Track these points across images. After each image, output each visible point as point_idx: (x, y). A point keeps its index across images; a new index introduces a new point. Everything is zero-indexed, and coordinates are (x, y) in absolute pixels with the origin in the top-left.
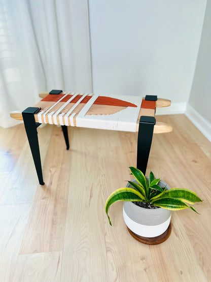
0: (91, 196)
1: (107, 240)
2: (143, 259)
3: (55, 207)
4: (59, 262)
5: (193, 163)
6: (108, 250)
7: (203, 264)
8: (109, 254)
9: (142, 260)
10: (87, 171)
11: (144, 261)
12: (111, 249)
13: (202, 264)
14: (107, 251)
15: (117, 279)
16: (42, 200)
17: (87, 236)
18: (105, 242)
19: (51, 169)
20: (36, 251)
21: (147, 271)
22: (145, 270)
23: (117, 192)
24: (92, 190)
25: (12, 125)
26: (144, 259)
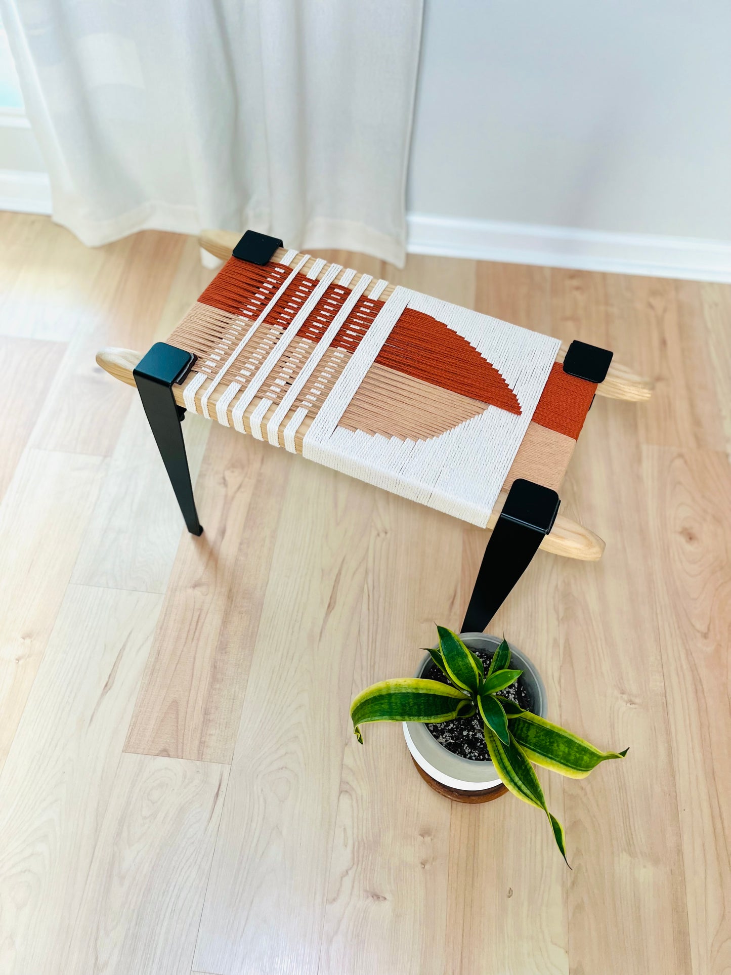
0: (331, 607)
1: (349, 761)
2: (425, 832)
3: (225, 622)
4: (217, 794)
5: (682, 540)
6: (345, 789)
7: (573, 883)
8: (345, 801)
9: (422, 835)
10: (336, 506)
11: (428, 839)
12: (353, 789)
13: (569, 884)
14: (341, 792)
15: (350, 872)
16: (190, 591)
17: (296, 737)
18: (342, 765)
19: (228, 474)
20: (165, 753)
21: (427, 867)
22: (423, 864)
23: (388, 688)
24: (337, 581)
25: (114, 238)
26: (429, 835)
